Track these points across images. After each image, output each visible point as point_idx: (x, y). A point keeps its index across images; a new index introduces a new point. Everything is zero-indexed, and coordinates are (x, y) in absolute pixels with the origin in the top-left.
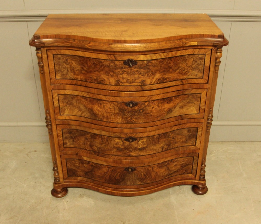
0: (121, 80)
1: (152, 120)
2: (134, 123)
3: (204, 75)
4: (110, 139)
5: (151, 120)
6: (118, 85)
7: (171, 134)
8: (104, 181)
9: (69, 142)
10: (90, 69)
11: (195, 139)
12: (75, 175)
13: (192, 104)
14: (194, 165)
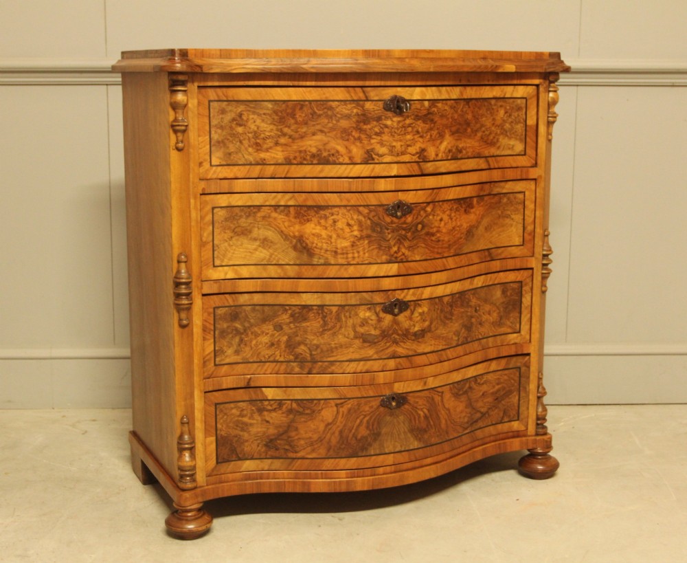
0: (377, 148)
1: (440, 253)
2: (404, 260)
3: (527, 145)
4: (347, 311)
6: (370, 162)
7: (473, 298)
8: (322, 452)
9: (229, 347)
10: (302, 128)
11: (518, 315)
12: (237, 454)
13: (508, 221)
14: (521, 393)
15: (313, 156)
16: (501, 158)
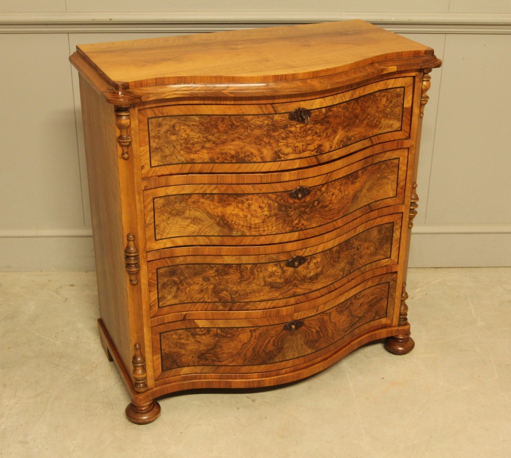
0: (284, 149)
2: (304, 229)
3: (403, 123)
4: (259, 268)
5: (330, 219)
7: (356, 241)
8: (240, 362)
9: (169, 294)
10: (223, 136)
11: (389, 246)
12: (177, 364)
13: (385, 181)
14: (389, 299)
15: (232, 157)
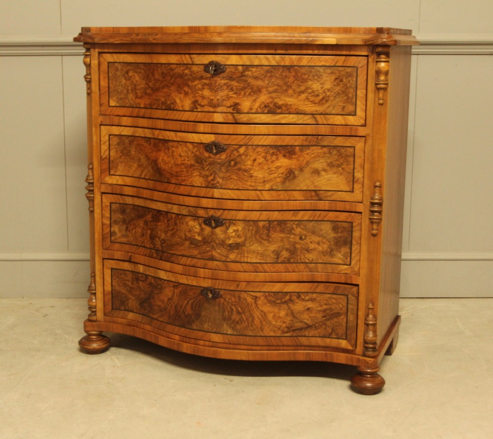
0: (200, 101)
1: (253, 187)
2: (219, 187)
3: (357, 107)
4: (181, 219)
5: (251, 186)
7: (297, 228)
8: (166, 318)
9: (120, 231)
11: (348, 250)
12: (125, 306)
16: (332, 116)
